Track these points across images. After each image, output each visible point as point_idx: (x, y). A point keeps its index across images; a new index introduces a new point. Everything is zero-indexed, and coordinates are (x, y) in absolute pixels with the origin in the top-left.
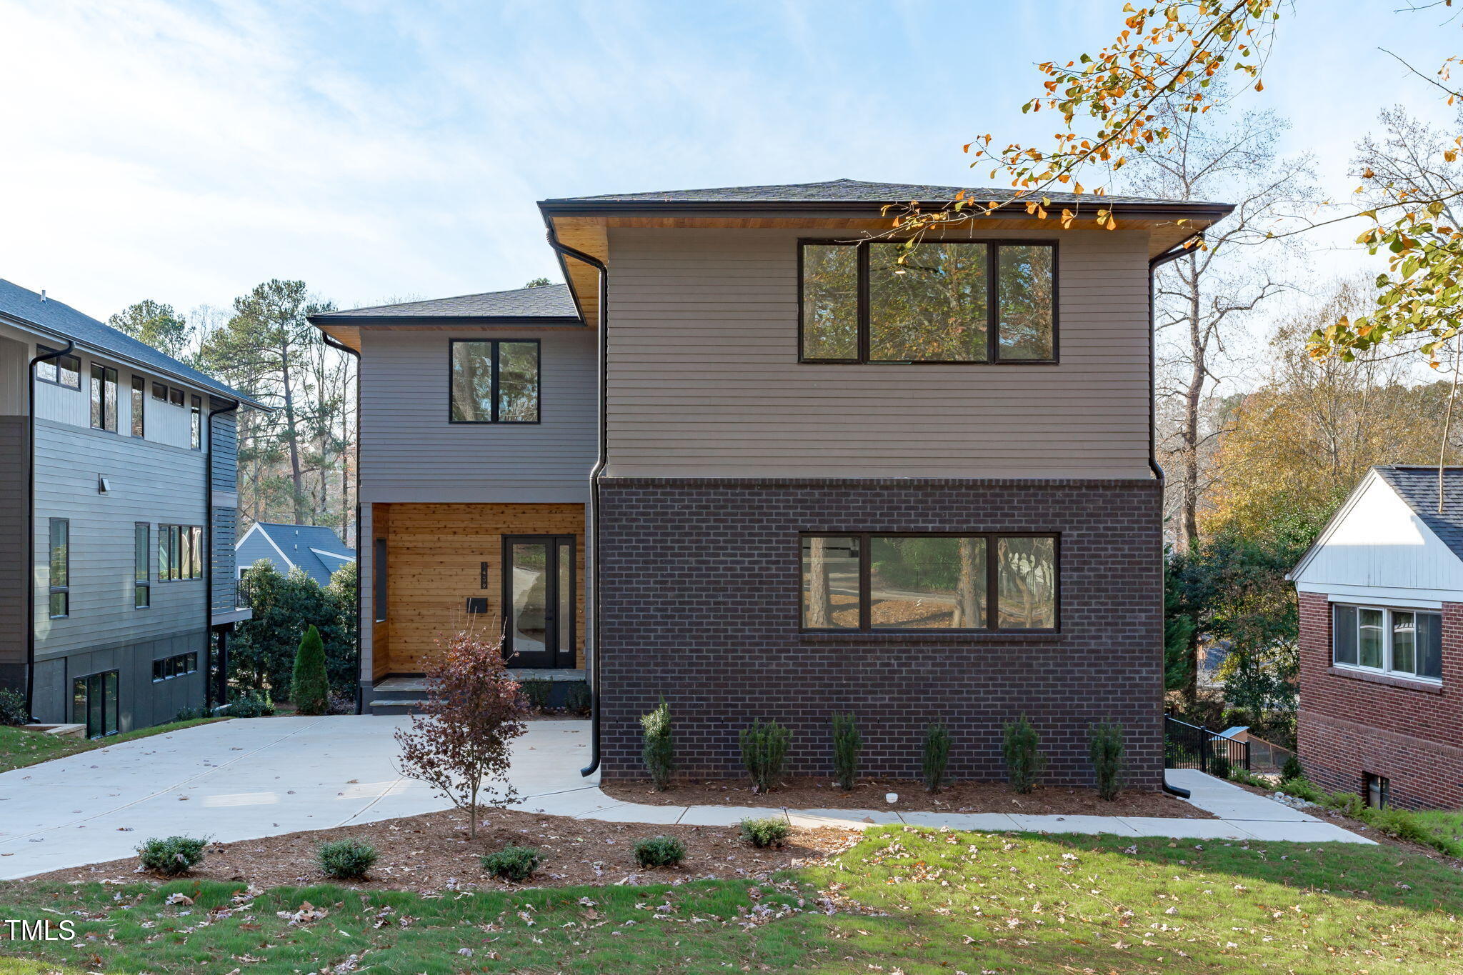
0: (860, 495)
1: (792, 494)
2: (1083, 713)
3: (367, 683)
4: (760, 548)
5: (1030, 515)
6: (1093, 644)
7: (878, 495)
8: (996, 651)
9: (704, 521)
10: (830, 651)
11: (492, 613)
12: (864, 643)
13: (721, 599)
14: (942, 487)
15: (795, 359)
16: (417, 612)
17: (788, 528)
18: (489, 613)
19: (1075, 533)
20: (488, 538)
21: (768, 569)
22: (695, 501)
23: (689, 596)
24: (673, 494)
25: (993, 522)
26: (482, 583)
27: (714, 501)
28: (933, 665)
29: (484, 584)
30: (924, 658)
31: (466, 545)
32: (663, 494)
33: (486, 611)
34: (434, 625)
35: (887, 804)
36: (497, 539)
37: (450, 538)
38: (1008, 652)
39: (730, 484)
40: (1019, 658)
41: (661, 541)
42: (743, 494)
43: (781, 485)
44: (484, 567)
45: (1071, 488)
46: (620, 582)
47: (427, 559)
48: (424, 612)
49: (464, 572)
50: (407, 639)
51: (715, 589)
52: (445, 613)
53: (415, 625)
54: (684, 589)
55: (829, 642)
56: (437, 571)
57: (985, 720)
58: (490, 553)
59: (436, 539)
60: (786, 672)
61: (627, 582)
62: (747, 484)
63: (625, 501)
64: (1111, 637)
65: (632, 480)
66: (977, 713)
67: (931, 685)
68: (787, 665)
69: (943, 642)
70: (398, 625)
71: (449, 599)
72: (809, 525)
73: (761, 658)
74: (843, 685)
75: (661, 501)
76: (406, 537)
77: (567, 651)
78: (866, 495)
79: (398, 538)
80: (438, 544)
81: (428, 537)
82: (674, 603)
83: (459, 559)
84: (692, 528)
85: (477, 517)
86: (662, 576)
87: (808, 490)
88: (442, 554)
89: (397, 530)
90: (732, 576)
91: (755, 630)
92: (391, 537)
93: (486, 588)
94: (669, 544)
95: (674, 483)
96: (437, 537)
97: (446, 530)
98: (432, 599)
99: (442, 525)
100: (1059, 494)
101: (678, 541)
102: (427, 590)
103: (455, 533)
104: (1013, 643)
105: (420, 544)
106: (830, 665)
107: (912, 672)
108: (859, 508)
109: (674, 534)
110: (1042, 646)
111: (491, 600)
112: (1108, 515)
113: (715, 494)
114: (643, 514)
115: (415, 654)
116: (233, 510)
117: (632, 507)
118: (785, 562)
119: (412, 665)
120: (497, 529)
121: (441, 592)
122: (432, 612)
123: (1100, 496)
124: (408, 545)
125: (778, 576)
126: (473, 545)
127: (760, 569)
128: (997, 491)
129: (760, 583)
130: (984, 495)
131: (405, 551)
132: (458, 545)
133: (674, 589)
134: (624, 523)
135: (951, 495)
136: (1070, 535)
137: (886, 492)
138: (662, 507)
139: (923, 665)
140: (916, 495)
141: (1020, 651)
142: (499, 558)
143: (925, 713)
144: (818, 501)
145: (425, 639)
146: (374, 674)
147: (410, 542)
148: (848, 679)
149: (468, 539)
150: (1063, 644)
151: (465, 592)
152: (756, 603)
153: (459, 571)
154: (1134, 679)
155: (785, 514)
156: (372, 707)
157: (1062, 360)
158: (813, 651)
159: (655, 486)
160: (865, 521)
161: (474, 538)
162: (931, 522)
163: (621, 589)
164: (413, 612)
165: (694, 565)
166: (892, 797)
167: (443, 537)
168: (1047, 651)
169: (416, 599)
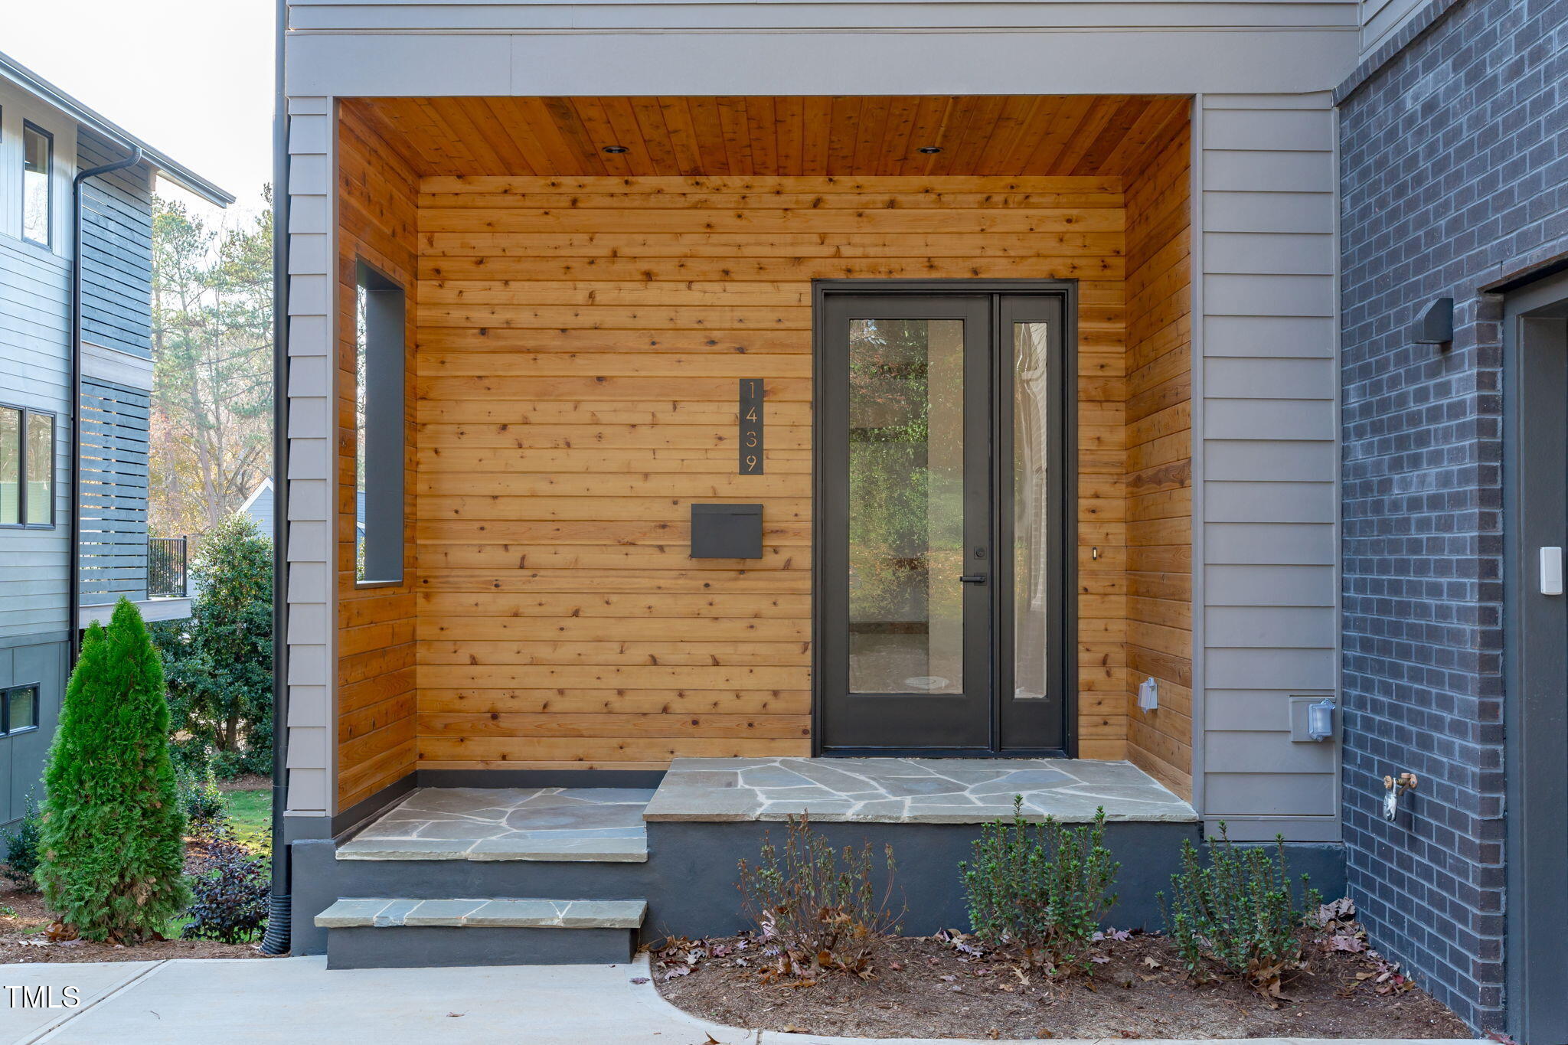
3: (309, 826)
11: (777, 560)
16: (514, 555)
18: (770, 559)
20: (762, 293)
26: (744, 453)
29: (752, 457)
31: (686, 318)
33: (758, 554)
34: (574, 603)
36: (798, 294)
37: (633, 292)
44: (752, 396)
47: (550, 366)
48: (537, 556)
49: (679, 417)
50: (481, 651)
52: (616, 558)
53: (505, 602)
56: (586, 408)
58: (774, 348)
59: (581, 297)
70: (447, 602)
71: (625, 512)
76: (475, 291)
77: (1041, 694)
79: (449, 294)
80: (589, 317)
81: (554, 291)
83: (661, 368)
85: (727, 219)
88: (603, 351)
89: (444, 265)
92: (425, 289)
93: (758, 470)
96: (584, 290)
97: (620, 266)
98: (569, 510)
99: (602, 247)
102: (550, 476)
103: (648, 276)
105: (524, 318)
111: (774, 513)
115: (504, 704)
116: (144, 394)
119: (497, 744)
120: (798, 260)
121: (597, 486)
122: (566, 555)
124: (482, 318)
126: (713, 319)
131: (473, 341)
132: (657, 318)
142: (803, 366)
145: (544, 652)
146: (340, 788)
147: (492, 307)
149: (695, 296)
153: (663, 411)
156: (326, 931)
161: (714, 293)
164: (501, 557)
167: (606, 292)
169: (509, 509)
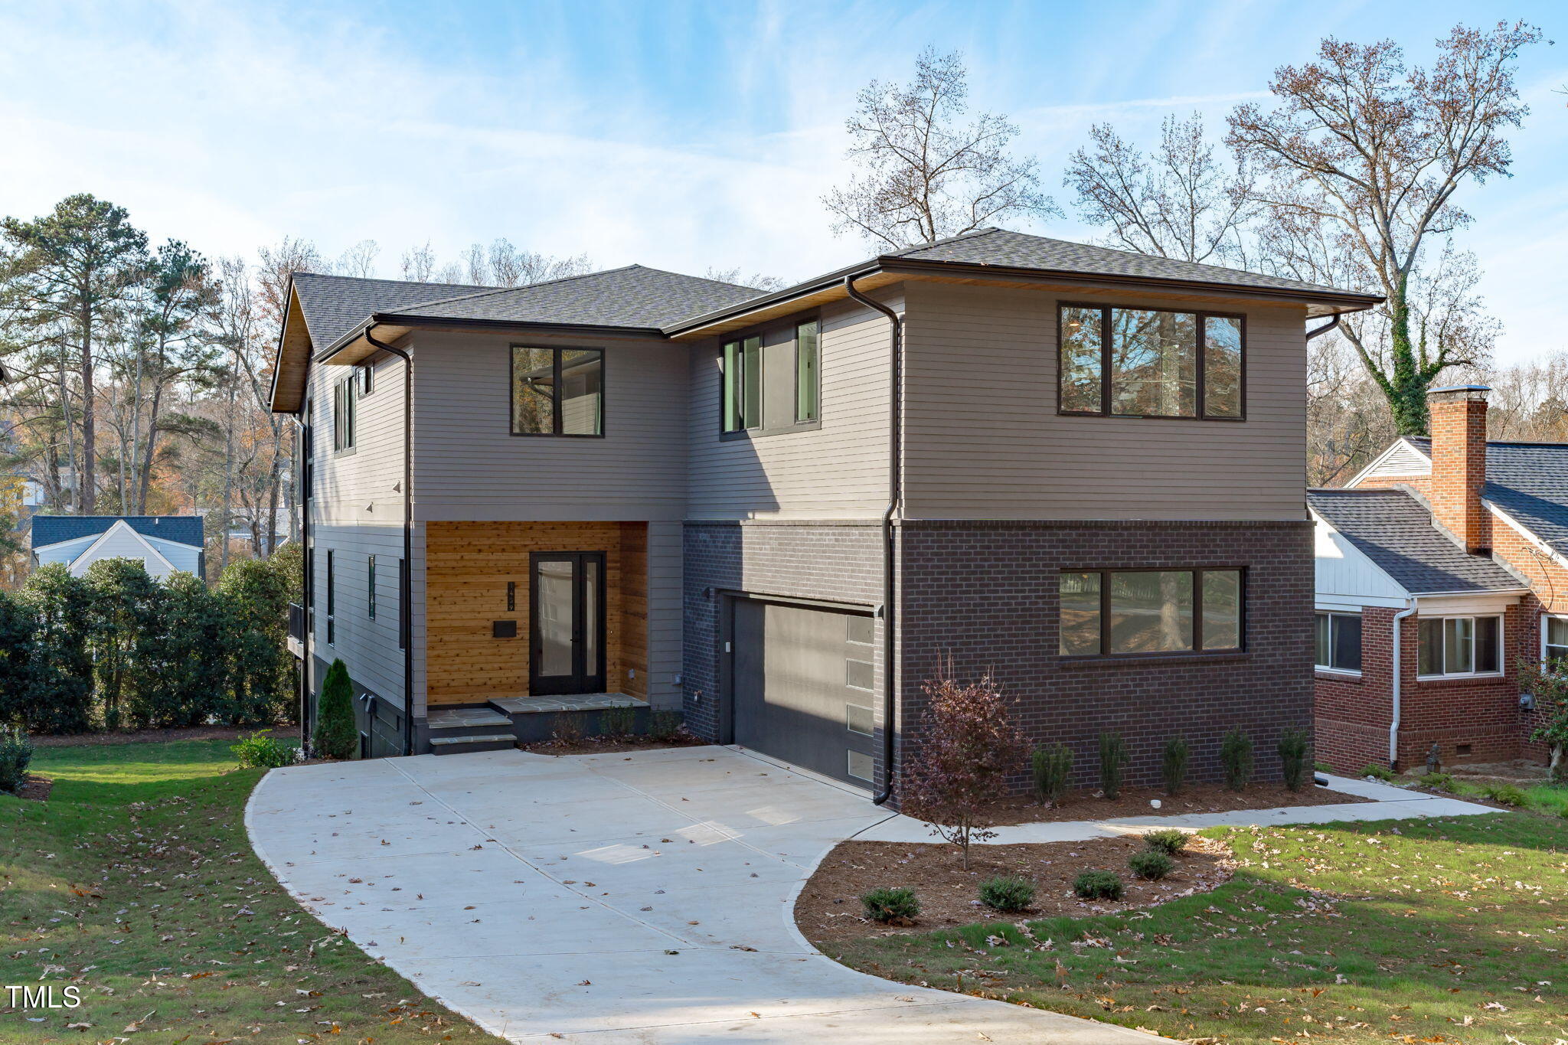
0: (1106, 535)
1: (1055, 534)
2: (1263, 720)
3: (423, 720)
4: (1030, 584)
5: (1228, 552)
6: (1270, 661)
7: (1121, 535)
8: (1203, 670)
9: (985, 560)
10: (1084, 676)
11: (519, 637)
12: (1109, 667)
13: (999, 632)
14: (1166, 528)
15: (1055, 411)
17: (1052, 565)
18: (517, 637)
19: (1259, 567)
20: (515, 556)
21: (1037, 603)
22: (979, 541)
23: (974, 631)
24: (961, 535)
25: (1202, 558)
26: (509, 604)
27: (995, 541)
28: (1159, 685)
29: (511, 605)
30: (1153, 679)
31: (492, 564)
32: (953, 535)
33: (513, 635)
34: (457, 652)
35: (1155, 809)
36: (525, 556)
37: (475, 556)
38: (1213, 670)
39: (1008, 525)
40: (1220, 675)
41: (952, 579)
42: (1018, 535)
43: (1047, 526)
44: (512, 587)
45: (1257, 528)
46: (918, 619)
47: (450, 579)
48: (446, 638)
49: (490, 594)
51: (995, 623)
52: (470, 637)
54: (970, 624)
55: (1082, 669)
56: (461, 591)
57: (1196, 730)
58: (518, 572)
59: (458, 557)
60: (1050, 696)
61: (923, 619)
62: (1021, 526)
63: (922, 542)
64: (1281, 655)
65: (929, 522)
66: (1190, 725)
67: (1157, 703)
68: (1051, 690)
69: (1167, 664)
71: (473, 624)
72: (1068, 563)
73: (1031, 684)
74: (1093, 706)
75: (952, 542)
77: (595, 673)
78: (1110, 535)
80: (463, 563)
82: (962, 637)
83: (485, 579)
84: (976, 566)
85: (504, 533)
86: (953, 612)
87: (1067, 531)
88: (466, 574)
90: (1009, 610)
91: (1026, 660)
93: (513, 610)
94: (958, 582)
95: (965, 525)
96: (460, 554)
97: (470, 548)
99: (465, 542)
100: (1248, 533)
101: (965, 579)
103: (480, 551)
104: (1216, 662)
105: (441, 564)
106: (1084, 688)
107: (1144, 691)
108: (1106, 547)
109: (962, 573)
110: (1235, 665)
111: (518, 622)
112: (1282, 551)
113: (995, 535)
114: (936, 554)
115: (436, 685)
117: (928, 548)
118: (1049, 597)
119: (433, 697)
120: (525, 545)
121: (464, 616)
123: (1276, 535)
125: (1044, 609)
126: (500, 564)
127: (1031, 603)
128: (1205, 531)
129: (1031, 616)
130: (1196, 535)
132: (483, 564)
133: (961, 624)
134: (921, 563)
135: (1172, 535)
136: (1256, 568)
137: (1126, 533)
138: (952, 547)
139: (1151, 685)
140: (1148, 535)
141: (1221, 669)
142: (527, 577)
143: (1153, 727)
144: (1075, 541)
148: (1097, 700)
149: (494, 557)
150: (1251, 662)
151: (490, 615)
152: (1027, 635)
153: (485, 592)
154: (1297, 689)
155: (1049, 553)
156: (434, 745)
157: (1249, 417)
158: (1071, 677)
159: (947, 528)
160: (1111, 559)
161: (500, 556)
162: (1158, 558)
163: (918, 626)
165: (978, 601)
166: (1156, 804)
167: (467, 556)
168: (1238, 668)
